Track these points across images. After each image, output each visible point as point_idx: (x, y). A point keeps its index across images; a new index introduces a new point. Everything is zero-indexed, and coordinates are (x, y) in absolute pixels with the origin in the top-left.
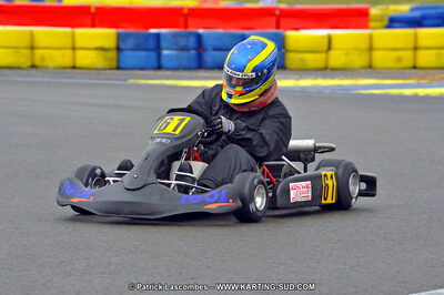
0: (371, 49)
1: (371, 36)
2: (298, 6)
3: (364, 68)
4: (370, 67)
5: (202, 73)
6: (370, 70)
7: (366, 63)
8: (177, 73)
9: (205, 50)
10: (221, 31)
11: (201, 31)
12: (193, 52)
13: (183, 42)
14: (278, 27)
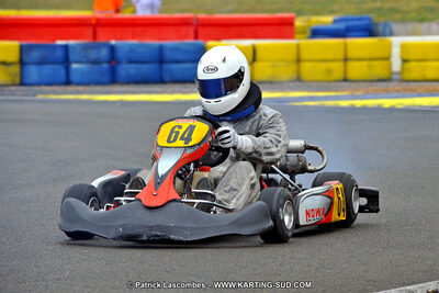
0: (298, 61)
1: (298, 46)
2: (218, 16)
3: (292, 81)
4: (299, 79)
5: (116, 88)
6: (298, 83)
7: (294, 76)
8: (88, 88)
9: (118, 62)
10: (134, 42)
11: (113, 42)
12: (105, 66)
13: (93, 55)
14: (196, 37)
